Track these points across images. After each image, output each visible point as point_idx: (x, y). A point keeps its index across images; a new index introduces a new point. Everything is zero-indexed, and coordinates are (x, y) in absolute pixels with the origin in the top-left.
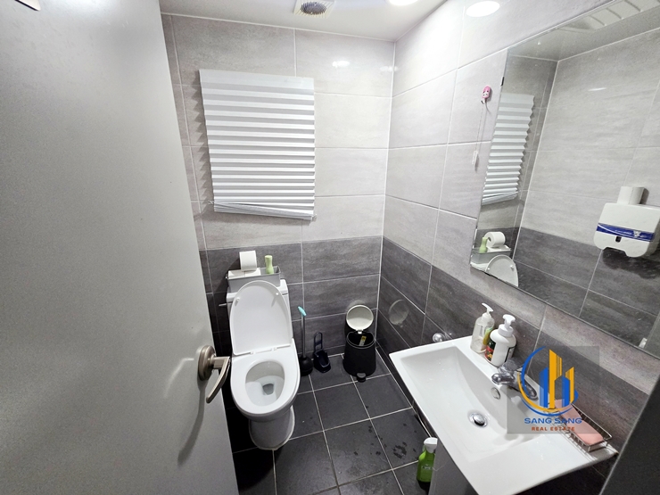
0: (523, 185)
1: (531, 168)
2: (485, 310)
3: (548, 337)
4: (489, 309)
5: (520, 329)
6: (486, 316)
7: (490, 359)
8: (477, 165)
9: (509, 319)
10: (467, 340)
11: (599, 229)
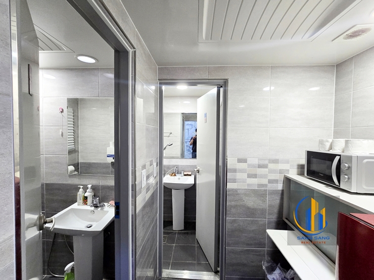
0: (76, 144)
1: (78, 137)
2: (80, 188)
3: (103, 186)
4: (81, 187)
5: (94, 188)
6: (81, 190)
7: (87, 204)
8: (62, 135)
9: (89, 186)
10: (76, 204)
11: (108, 156)
